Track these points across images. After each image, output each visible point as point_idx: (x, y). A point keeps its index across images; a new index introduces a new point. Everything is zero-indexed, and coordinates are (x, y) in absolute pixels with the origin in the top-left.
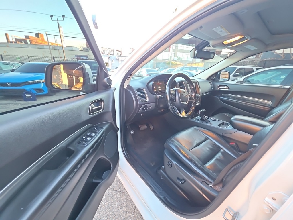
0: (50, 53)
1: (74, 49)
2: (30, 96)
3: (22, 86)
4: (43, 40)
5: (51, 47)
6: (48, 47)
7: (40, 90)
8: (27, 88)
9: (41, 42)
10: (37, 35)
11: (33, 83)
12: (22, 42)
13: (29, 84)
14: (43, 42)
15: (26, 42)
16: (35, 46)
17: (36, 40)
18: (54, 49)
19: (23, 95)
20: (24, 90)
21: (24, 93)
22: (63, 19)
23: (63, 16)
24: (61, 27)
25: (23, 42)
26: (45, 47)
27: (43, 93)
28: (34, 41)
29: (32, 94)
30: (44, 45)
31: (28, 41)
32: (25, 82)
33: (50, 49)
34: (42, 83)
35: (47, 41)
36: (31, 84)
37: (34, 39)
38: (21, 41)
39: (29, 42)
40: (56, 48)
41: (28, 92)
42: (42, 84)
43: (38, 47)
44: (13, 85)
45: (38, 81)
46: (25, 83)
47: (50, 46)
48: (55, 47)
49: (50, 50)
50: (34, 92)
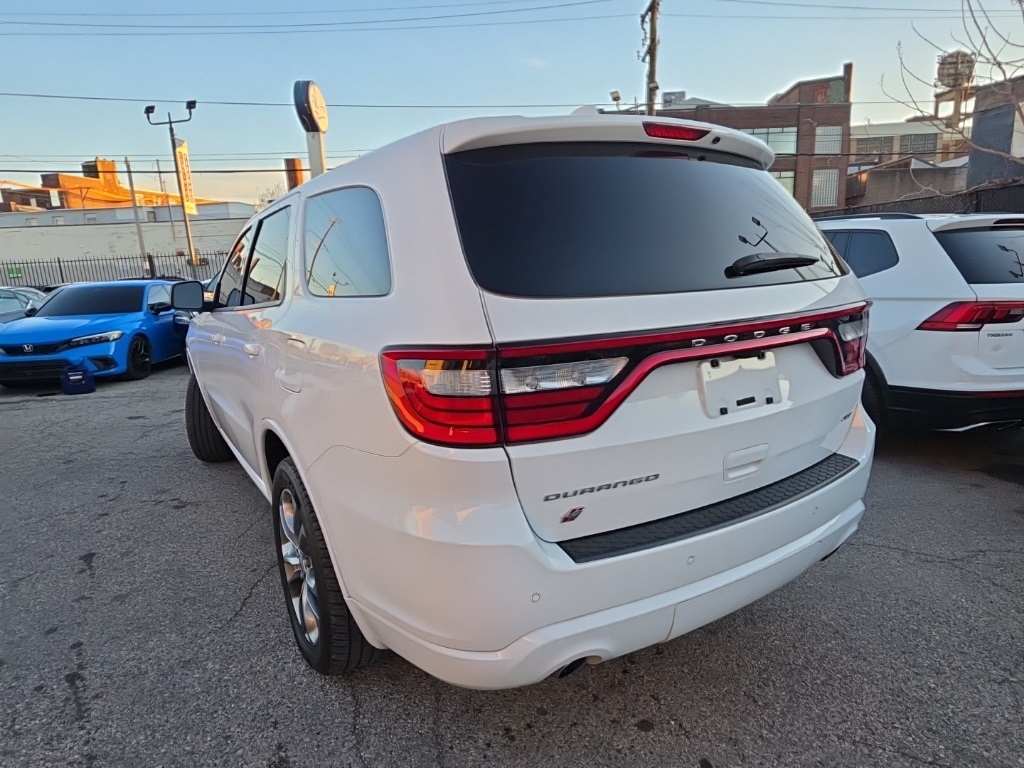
0: (136, 237)
1: (234, 212)
2: (80, 377)
3: (61, 351)
4: (112, 186)
5: (143, 214)
6: (129, 215)
7: (107, 362)
8: (74, 356)
9: (105, 194)
10: (91, 170)
11: (91, 342)
12: (29, 204)
13: (78, 345)
14: (112, 192)
15: (44, 201)
16: (80, 217)
17: (84, 191)
18: (156, 221)
19: (62, 377)
20: (66, 363)
21: (65, 369)
22: (190, 113)
23: (191, 105)
24: (183, 142)
25: (33, 201)
26: (121, 215)
27: (112, 370)
28: (76, 196)
29: (85, 372)
30: (114, 208)
31: (54, 193)
32: (68, 342)
33: (137, 222)
34: (114, 340)
35: (128, 187)
36: (85, 345)
37: (77, 186)
38: (24, 197)
39: (56, 202)
40: (163, 214)
41: (74, 368)
42: (114, 343)
43: (94, 219)
44: (39, 349)
45: (101, 337)
46: (69, 344)
47: (139, 210)
48: (159, 212)
49: (139, 228)
50: (91, 367)
